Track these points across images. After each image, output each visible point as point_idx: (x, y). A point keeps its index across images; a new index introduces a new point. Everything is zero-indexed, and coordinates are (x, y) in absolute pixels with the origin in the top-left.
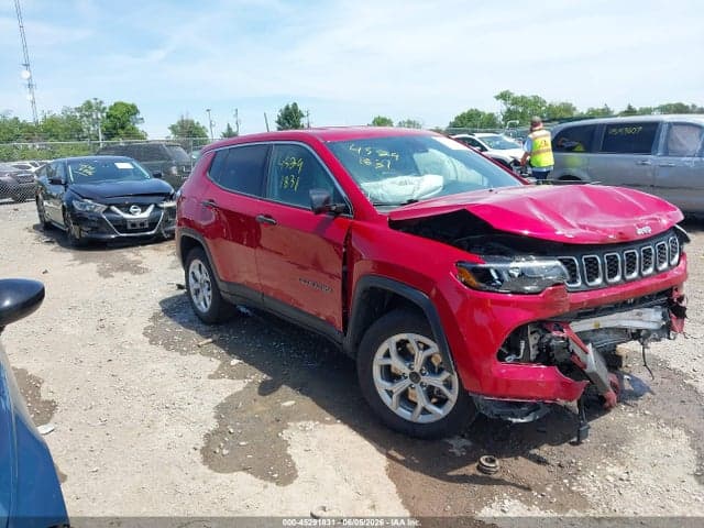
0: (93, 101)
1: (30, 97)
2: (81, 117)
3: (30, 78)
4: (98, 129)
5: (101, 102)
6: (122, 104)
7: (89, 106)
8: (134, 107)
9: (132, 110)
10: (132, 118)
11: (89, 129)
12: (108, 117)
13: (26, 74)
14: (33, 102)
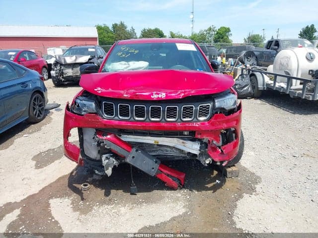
0: (212, 27)
1: (192, 26)
2: (206, 34)
3: (193, 18)
4: (212, 39)
5: (215, 28)
6: (224, 27)
7: (210, 29)
8: (229, 29)
9: (228, 30)
10: (227, 34)
11: (208, 39)
12: (217, 33)
13: (191, 16)
14: (192, 28)
